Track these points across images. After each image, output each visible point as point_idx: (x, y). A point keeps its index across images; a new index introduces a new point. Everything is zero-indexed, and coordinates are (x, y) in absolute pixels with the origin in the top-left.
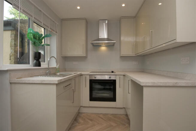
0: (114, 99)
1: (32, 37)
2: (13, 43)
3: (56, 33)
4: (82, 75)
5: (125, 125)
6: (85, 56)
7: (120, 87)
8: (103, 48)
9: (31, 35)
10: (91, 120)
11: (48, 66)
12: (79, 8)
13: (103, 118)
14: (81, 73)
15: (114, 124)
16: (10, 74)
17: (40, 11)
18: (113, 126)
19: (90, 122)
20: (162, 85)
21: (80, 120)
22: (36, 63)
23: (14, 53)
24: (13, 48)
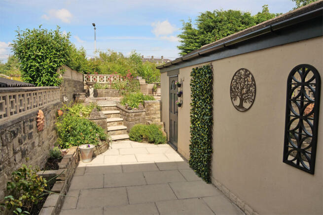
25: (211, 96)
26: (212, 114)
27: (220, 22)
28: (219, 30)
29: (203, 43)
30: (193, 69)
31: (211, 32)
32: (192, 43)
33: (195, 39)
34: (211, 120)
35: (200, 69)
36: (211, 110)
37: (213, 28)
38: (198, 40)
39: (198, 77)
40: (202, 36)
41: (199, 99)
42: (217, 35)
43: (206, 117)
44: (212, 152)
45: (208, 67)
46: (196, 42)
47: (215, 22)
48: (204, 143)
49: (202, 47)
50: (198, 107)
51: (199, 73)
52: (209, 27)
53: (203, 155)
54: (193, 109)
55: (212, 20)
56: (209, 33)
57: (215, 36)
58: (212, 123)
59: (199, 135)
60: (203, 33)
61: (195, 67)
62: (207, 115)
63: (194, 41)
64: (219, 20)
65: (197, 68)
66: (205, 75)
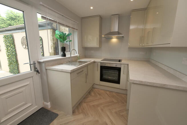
0: (118, 82)
1: (59, 37)
2: (52, 38)
3: (77, 31)
4: (95, 62)
5: (124, 103)
6: (98, 47)
7: (124, 74)
8: (114, 40)
9: (58, 35)
10: (100, 94)
11: (71, 55)
12: (92, 8)
13: (109, 95)
14: (94, 61)
15: (115, 101)
16: (45, 64)
17: (63, 16)
18: (114, 102)
19: (99, 96)
20: (148, 84)
21: (93, 94)
22: (63, 54)
23: (53, 45)
24: (52, 41)
25: (15, 46)
26: (16, 52)
27: (18, 17)
28: (18, 21)
29: (10, 25)
30: (4, 35)
31: (14, 20)
32: (3, 24)
33: (5, 22)
34: (16, 54)
35: (8, 36)
36: (15, 50)
37: (15, 19)
38: (6, 23)
39: (7, 39)
40: (9, 22)
41: (9, 47)
42: (18, 23)
43: (13, 53)
44: (18, 64)
45: (11, 35)
46: (5, 24)
47: (16, 16)
48: (15, 62)
49: (9, 27)
50: (9, 50)
51: (7, 37)
52: (12, 18)
53: (15, 67)
54: (7, 51)
55: (14, 15)
56: (13, 21)
57: (16, 23)
58: (17, 55)
59: (12, 60)
60: (9, 20)
61: (5, 35)
62: (14, 52)
63: (4, 23)
64: (18, 16)
65: (6, 35)
66: (10, 38)
